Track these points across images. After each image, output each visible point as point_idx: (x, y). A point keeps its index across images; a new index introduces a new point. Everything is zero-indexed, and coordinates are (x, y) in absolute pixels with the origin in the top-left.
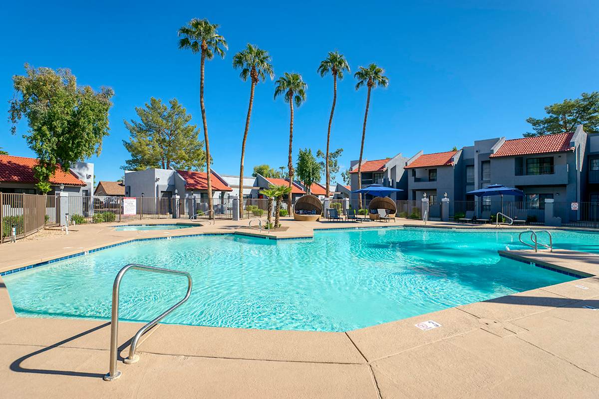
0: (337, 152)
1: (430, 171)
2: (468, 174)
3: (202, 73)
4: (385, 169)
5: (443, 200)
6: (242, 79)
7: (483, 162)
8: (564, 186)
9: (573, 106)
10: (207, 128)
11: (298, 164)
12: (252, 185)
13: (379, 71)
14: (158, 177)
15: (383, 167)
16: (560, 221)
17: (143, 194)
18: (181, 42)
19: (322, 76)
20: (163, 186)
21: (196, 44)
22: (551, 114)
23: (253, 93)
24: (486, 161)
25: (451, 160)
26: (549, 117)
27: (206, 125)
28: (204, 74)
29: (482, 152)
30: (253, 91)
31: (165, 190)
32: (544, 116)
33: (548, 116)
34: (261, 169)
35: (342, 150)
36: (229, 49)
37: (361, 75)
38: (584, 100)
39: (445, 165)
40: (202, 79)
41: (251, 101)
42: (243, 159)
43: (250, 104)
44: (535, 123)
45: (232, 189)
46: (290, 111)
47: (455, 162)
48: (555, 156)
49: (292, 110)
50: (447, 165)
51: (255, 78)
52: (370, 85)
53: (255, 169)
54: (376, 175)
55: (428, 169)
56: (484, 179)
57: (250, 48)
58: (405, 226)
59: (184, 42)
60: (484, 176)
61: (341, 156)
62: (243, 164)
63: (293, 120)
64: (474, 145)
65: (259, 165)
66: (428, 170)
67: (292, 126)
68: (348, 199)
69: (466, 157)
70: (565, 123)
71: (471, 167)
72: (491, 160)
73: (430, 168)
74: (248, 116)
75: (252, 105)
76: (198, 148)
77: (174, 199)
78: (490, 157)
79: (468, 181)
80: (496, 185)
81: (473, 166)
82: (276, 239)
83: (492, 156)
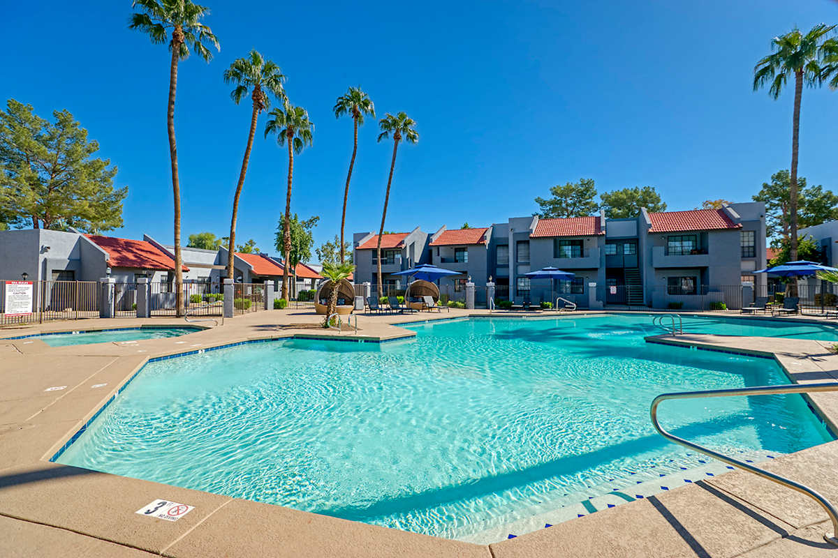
0: (311, 221)
1: (456, 250)
2: (498, 255)
3: (172, 77)
4: (403, 246)
5: (488, 284)
6: (232, 102)
7: (519, 242)
8: (596, 269)
9: (573, 190)
10: (177, 167)
11: (278, 234)
12: (213, 263)
13: (410, 123)
14: (46, 245)
15: (402, 243)
16: (602, 305)
17: (25, 274)
18: (134, 19)
19: (337, 117)
20: (58, 261)
21: (159, 29)
22: (555, 196)
23: (255, 124)
24: (524, 241)
25: (483, 238)
26: (553, 199)
27: (176, 163)
28: (176, 80)
29: (517, 231)
30: (256, 122)
31: (64, 269)
32: (550, 197)
33: (553, 197)
34: (201, 239)
35: (318, 218)
36: (221, 50)
37: (386, 124)
38: (582, 185)
39: (478, 244)
40: (172, 88)
41: (251, 136)
42: (235, 222)
43: (250, 139)
44: (543, 204)
45: (189, 268)
46: (289, 159)
47: (487, 242)
48: (585, 239)
49: (291, 157)
50: (480, 244)
51: (259, 103)
52: (397, 138)
53: (190, 239)
54: (388, 253)
55: (454, 247)
56: (519, 261)
57: (255, 57)
58: (470, 316)
59: (139, 20)
60: (519, 258)
61: (316, 225)
62: (234, 230)
63: (292, 171)
64: (508, 222)
65: (198, 233)
66: (454, 249)
67: (291, 180)
68: (369, 284)
69: (498, 235)
70: (567, 205)
71: (505, 248)
72: (531, 242)
73: (457, 247)
74: (246, 157)
75: (252, 142)
76: (114, 200)
77: (105, 285)
78: (531, 238)
79: (498, 263)
80: (551, 268)
81: (507, 246)
82: (378, 342)
83: (532, 235)
